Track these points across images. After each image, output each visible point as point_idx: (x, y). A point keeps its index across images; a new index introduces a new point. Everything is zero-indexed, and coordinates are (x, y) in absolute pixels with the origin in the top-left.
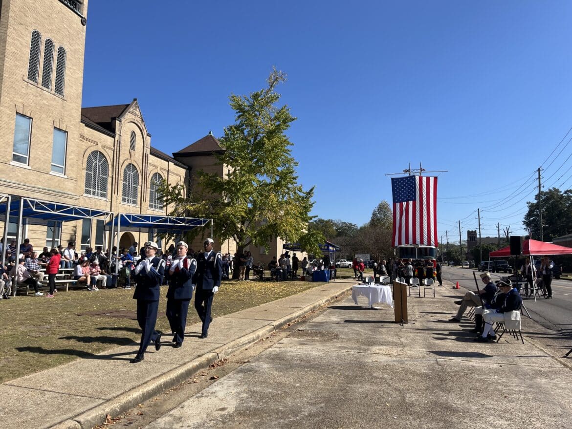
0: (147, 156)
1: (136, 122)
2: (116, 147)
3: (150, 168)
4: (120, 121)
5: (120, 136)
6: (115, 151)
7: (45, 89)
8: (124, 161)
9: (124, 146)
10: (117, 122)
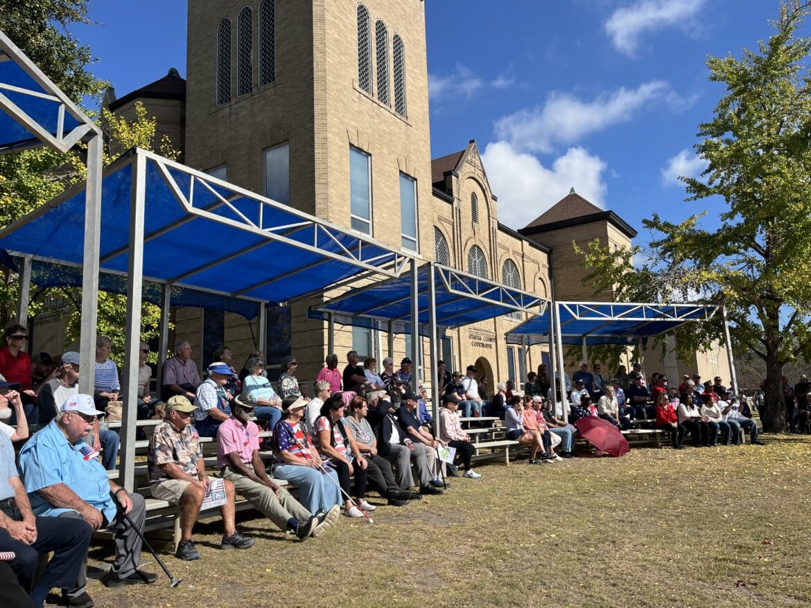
0: (494, 232)
1: (477, 178)
2: (455, 218)
3: (500, 251)
4: (457, 177)
5: (459, 200)
6: (455, 224)
7: (382, 104)
8: (467, 241)
9: (465, 217)
10: (453, 177)
